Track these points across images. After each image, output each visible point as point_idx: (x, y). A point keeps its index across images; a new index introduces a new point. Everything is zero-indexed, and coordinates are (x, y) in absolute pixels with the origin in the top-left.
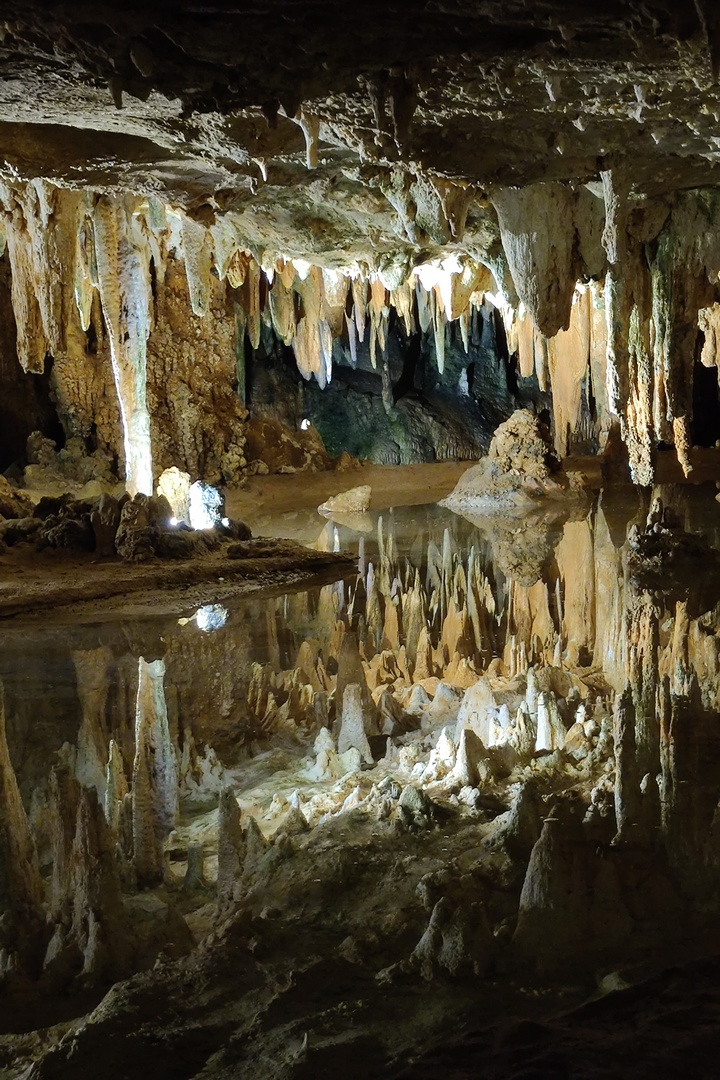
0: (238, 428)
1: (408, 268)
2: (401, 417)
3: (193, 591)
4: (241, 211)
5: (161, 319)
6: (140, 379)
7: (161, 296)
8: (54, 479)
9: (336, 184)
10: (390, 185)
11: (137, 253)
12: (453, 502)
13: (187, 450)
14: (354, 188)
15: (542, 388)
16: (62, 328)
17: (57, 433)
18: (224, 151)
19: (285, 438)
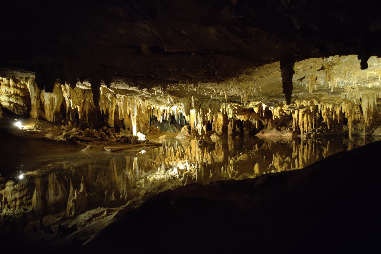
0: (148, 127)
1: (170, 107)
2: (171, 126)
3: (141, 148)
4: (149, 100)
5: (139, 113)
6: (135, 121)
7: (139, 110)
8: (123, 134)
9: (161, 97)
10: (167, 97)
11: (135, 105)
12: (176, 137)
13: (142, 130)
14: (163, 97)
15: (189, 123)
16: (125, 114)
17: (124, 128)
18: (146, 93)
19: (155, 129)
